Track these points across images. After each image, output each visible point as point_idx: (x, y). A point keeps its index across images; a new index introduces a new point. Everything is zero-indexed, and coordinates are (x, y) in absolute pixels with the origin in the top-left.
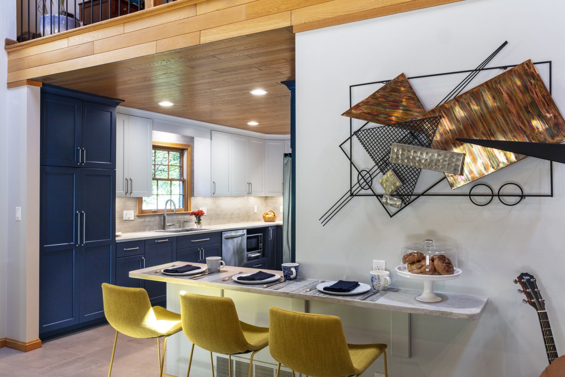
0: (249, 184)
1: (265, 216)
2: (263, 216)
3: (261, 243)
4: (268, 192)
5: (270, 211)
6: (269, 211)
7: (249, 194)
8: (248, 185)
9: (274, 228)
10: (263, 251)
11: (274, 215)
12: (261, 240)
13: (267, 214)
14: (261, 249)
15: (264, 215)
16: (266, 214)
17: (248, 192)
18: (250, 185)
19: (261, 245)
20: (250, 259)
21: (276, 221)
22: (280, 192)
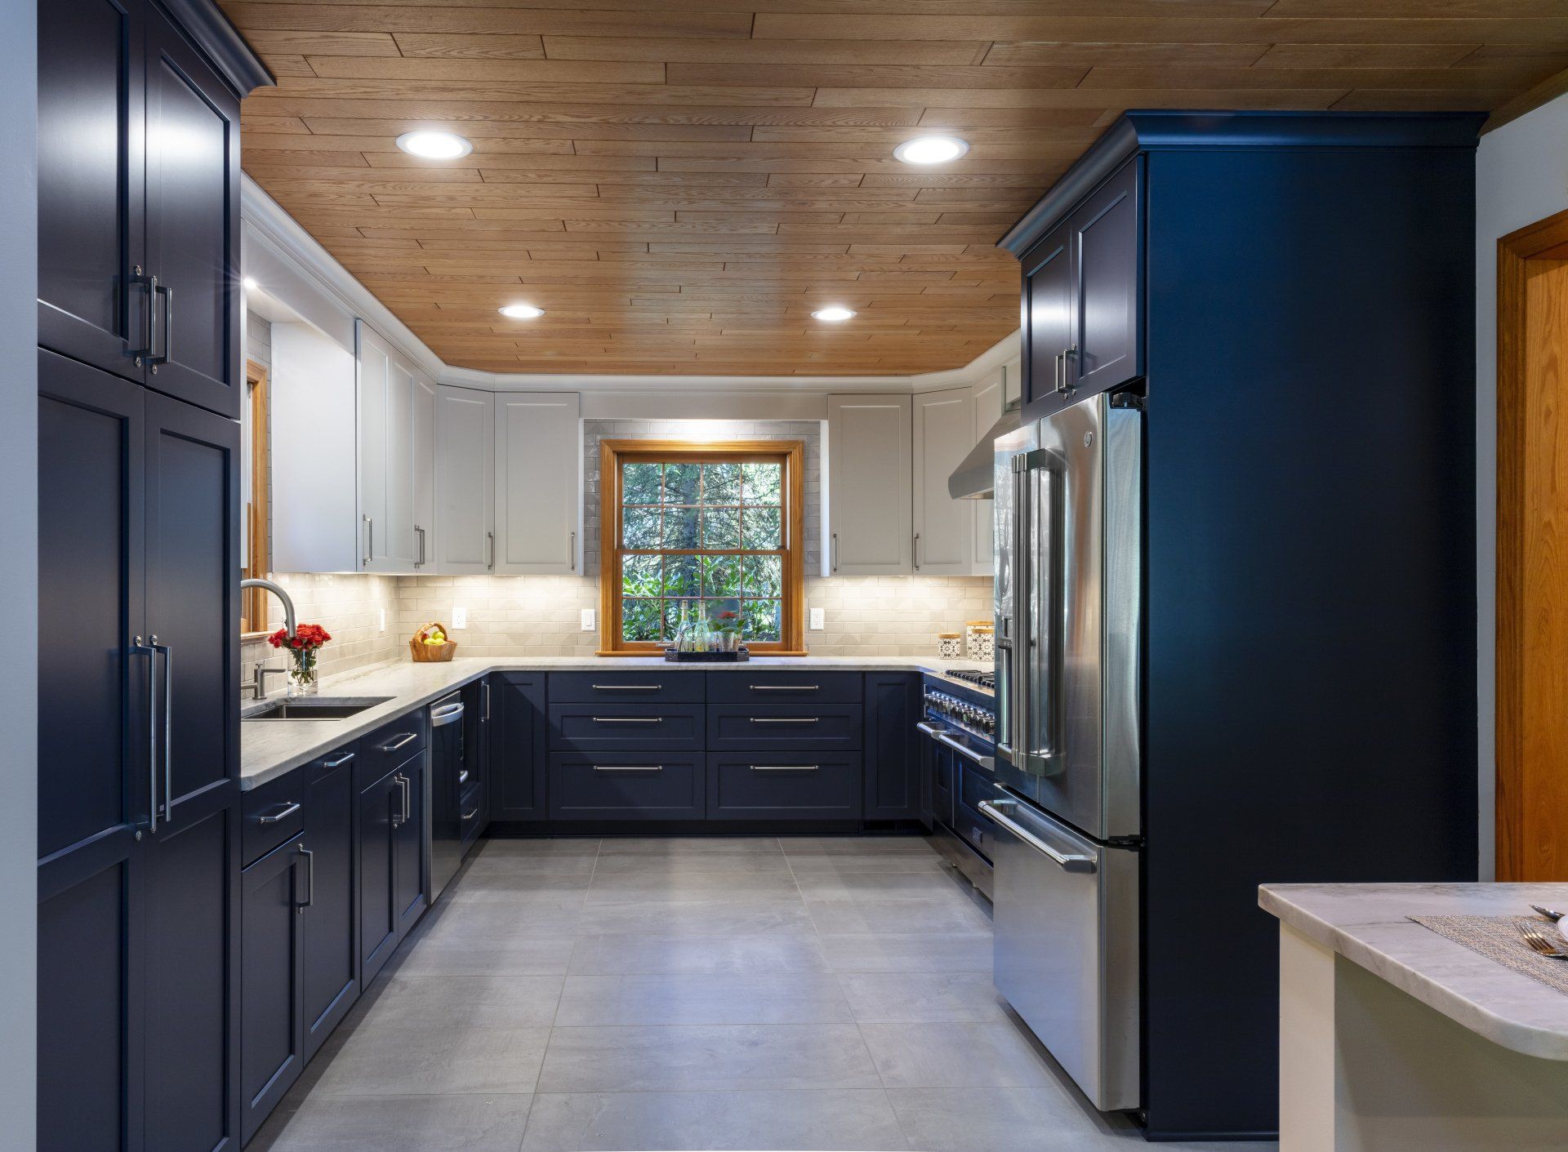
0: (418, 531)
1: (419, 645)
2: (412, 643)
5: (434, 625)
6: (431, 623)
8: (416, 534)
11: (448, 639)
13: (425, 637)
15: (417, 640)
17: (416, 561)
18: (421, 535)
21: (454, 658)
22: (482, 563)
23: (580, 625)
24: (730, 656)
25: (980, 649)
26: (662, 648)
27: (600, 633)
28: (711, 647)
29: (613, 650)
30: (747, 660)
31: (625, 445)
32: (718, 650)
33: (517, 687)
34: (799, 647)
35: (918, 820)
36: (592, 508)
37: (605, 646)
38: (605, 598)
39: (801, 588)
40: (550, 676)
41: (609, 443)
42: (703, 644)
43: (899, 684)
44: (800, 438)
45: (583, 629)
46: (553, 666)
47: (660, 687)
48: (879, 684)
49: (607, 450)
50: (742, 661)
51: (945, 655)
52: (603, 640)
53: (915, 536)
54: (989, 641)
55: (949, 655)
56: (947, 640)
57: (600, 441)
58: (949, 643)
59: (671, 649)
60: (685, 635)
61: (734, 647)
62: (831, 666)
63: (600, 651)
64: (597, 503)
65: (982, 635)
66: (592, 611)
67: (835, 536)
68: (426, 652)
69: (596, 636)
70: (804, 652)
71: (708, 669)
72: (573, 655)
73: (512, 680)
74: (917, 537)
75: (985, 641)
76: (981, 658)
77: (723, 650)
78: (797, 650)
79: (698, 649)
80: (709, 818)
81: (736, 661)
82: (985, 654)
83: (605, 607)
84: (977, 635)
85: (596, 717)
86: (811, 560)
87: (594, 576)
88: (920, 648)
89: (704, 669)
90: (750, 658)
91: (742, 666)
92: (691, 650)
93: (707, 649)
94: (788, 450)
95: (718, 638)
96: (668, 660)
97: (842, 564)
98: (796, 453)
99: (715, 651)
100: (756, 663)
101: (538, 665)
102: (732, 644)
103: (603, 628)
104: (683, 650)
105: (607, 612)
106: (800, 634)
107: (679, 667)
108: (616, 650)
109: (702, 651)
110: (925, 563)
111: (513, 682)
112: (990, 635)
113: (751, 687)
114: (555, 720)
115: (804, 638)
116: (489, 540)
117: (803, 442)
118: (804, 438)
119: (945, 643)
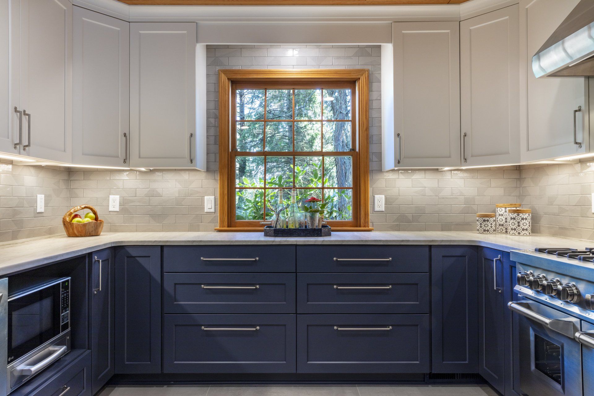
0: (22, 114)
1: (70, 223)
2: (64, 222)
3: (65, 309)
4: (83, 154)
5: (86, 207)
6: (83, 206)
7: (22, 148)
8: (16, 117)
9: (105, 255)
10: (73, 334)
11: (96, 219)
12: (65, 299)
13: (76, 216)
14: (65, 327)
15: (68, 219)
16: (73, 215)
17: (18, 142)
18: (25, 119)
19: (66, 314)
20: (25, 380)
21: (102, 233)
22: (118, 157)
23: (204, 208)
24: (316, 232)
25: (519, 226)
26: (263, 225)
27: (218, 214)
28: (300, 224)
29: (228, 227)
30: (329, 235)
31: (236, 73)
32: (306, 226)
33: (137, 259)
34: (366, 224)
35: (478, 374)
36: (212, 120)
37: (222, 225)
38: (222, 187)
39: (368, 180)
40: (165, 249)
41: (225, 72)
42: (295, 222)
43: (461, 256)
44: (366, 67)
45: (205, 211)
46: (167, 241)
47: (257, 258)
48: (443, 256)
49: (224, 78)
50: (326, 236)
51: (485, 231)
52: (221, 219)
53: (463, 134)
54: (526, 219)
55: (488, 231)
56: (486, 219)
57: (218, 70)
58: (488, 221)
59: (270, 226)
60: (281, 215)
61: (319, 225)
62: (403, 241)
63: (218, 228)
64: (216, 117)
65: (521, 215)
66: (212, 198)
67: (398, 135)
68: (73, 229)
69: (215, 217)
70: (370, 228)
71: (298, 244)
72: (199, 231)
73: (133, 253)
74: (465, 136)
75: (523, 219)
76: (519, 233)
77: (310, 227)
78: (365, 226)
79: (291, 226)
80: (299, 371)
81: (321, 236)
82: (523, 230)
83: (222, 195)
84: (516, 215)
85: (204, 284)
86: (375, 159)
87: (214, 172)
88: (457, 224)
89: (295, 243)
90: (332, 233)
91: (327, 241)
92: (285, 227)
93: (297, 226)
94: (358, 77)
95: (306, 218)
96: (266, 235)
97: (404, 158)
98: (363, 79)
99: (304, 228)
100: (337, 237)
101: (154, 240)
102: (317, 222)
103: (220, 210)
104: (278, 227)
105: (223, 198)
106: (366, 215)
107: (273, 241)
108: (230, 227)
109: (294, 228)
110: (472, 156)
111: (134, 255)
112: (527, 215)
113: (335, 259)
114: (168, 287)
115: (370, 217)
116: (124, 138)
117: (368, 71)
118: (369, 67)
119: (484, 221)
